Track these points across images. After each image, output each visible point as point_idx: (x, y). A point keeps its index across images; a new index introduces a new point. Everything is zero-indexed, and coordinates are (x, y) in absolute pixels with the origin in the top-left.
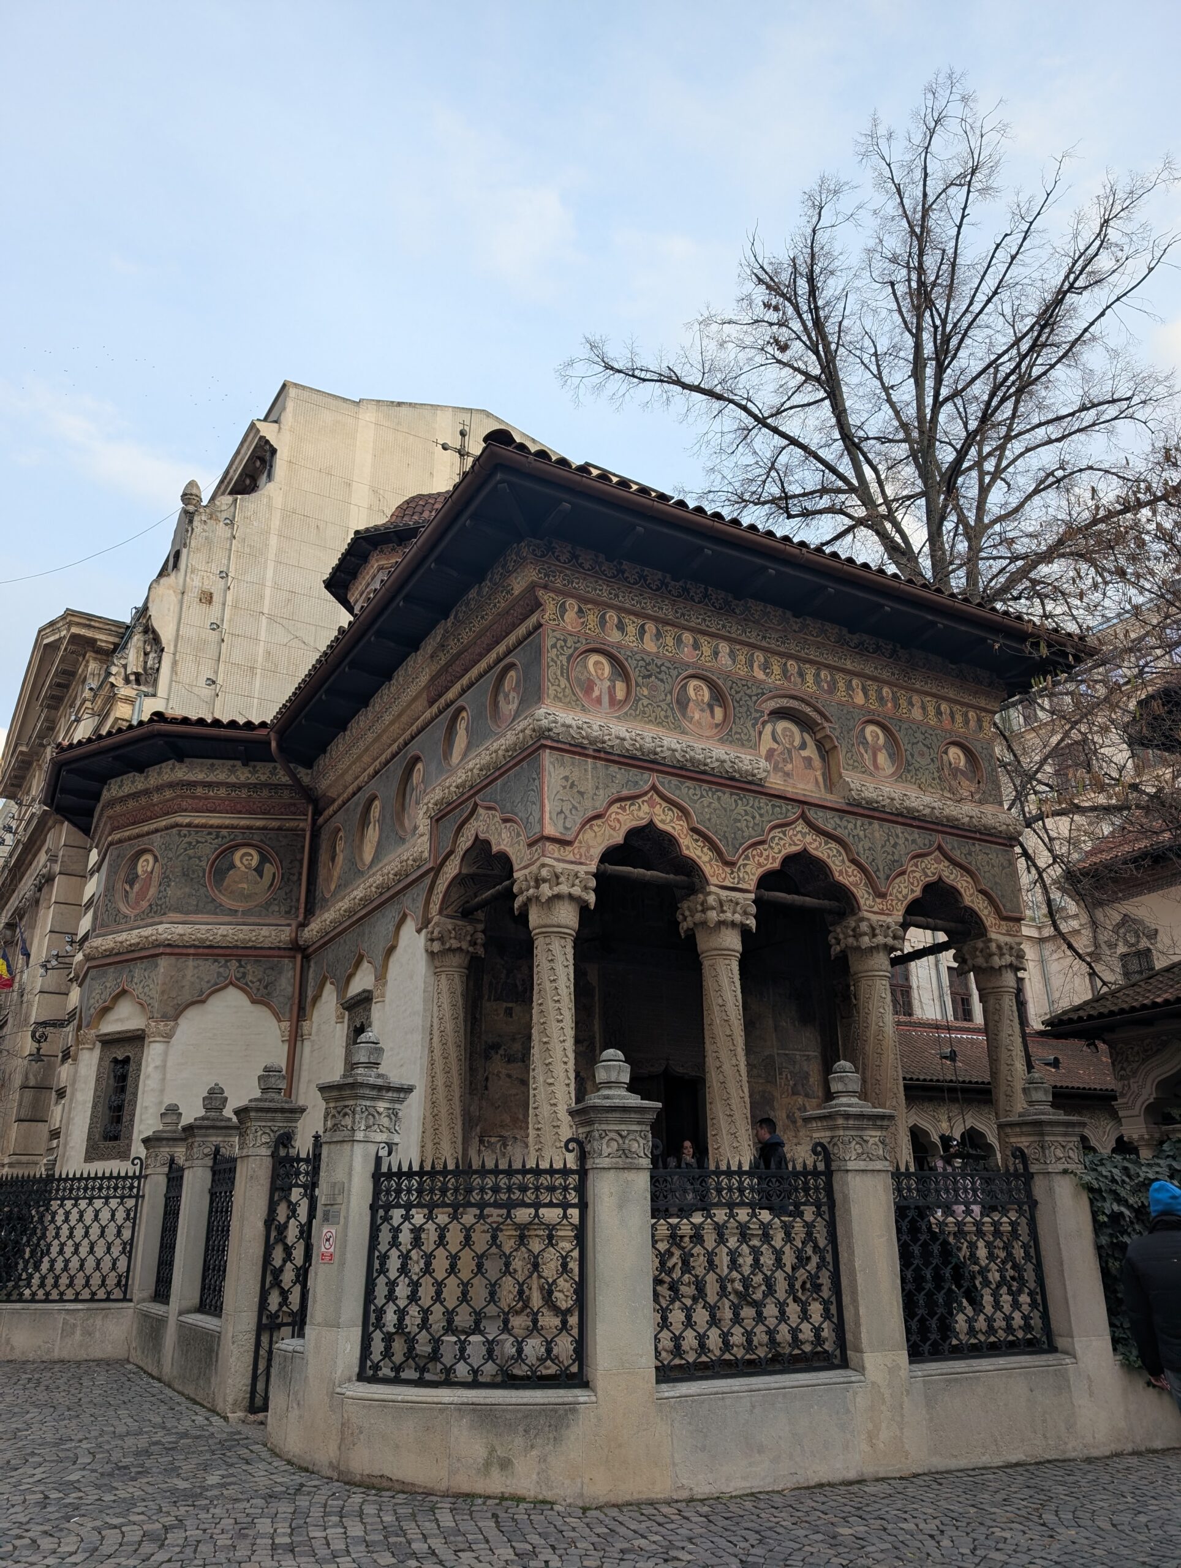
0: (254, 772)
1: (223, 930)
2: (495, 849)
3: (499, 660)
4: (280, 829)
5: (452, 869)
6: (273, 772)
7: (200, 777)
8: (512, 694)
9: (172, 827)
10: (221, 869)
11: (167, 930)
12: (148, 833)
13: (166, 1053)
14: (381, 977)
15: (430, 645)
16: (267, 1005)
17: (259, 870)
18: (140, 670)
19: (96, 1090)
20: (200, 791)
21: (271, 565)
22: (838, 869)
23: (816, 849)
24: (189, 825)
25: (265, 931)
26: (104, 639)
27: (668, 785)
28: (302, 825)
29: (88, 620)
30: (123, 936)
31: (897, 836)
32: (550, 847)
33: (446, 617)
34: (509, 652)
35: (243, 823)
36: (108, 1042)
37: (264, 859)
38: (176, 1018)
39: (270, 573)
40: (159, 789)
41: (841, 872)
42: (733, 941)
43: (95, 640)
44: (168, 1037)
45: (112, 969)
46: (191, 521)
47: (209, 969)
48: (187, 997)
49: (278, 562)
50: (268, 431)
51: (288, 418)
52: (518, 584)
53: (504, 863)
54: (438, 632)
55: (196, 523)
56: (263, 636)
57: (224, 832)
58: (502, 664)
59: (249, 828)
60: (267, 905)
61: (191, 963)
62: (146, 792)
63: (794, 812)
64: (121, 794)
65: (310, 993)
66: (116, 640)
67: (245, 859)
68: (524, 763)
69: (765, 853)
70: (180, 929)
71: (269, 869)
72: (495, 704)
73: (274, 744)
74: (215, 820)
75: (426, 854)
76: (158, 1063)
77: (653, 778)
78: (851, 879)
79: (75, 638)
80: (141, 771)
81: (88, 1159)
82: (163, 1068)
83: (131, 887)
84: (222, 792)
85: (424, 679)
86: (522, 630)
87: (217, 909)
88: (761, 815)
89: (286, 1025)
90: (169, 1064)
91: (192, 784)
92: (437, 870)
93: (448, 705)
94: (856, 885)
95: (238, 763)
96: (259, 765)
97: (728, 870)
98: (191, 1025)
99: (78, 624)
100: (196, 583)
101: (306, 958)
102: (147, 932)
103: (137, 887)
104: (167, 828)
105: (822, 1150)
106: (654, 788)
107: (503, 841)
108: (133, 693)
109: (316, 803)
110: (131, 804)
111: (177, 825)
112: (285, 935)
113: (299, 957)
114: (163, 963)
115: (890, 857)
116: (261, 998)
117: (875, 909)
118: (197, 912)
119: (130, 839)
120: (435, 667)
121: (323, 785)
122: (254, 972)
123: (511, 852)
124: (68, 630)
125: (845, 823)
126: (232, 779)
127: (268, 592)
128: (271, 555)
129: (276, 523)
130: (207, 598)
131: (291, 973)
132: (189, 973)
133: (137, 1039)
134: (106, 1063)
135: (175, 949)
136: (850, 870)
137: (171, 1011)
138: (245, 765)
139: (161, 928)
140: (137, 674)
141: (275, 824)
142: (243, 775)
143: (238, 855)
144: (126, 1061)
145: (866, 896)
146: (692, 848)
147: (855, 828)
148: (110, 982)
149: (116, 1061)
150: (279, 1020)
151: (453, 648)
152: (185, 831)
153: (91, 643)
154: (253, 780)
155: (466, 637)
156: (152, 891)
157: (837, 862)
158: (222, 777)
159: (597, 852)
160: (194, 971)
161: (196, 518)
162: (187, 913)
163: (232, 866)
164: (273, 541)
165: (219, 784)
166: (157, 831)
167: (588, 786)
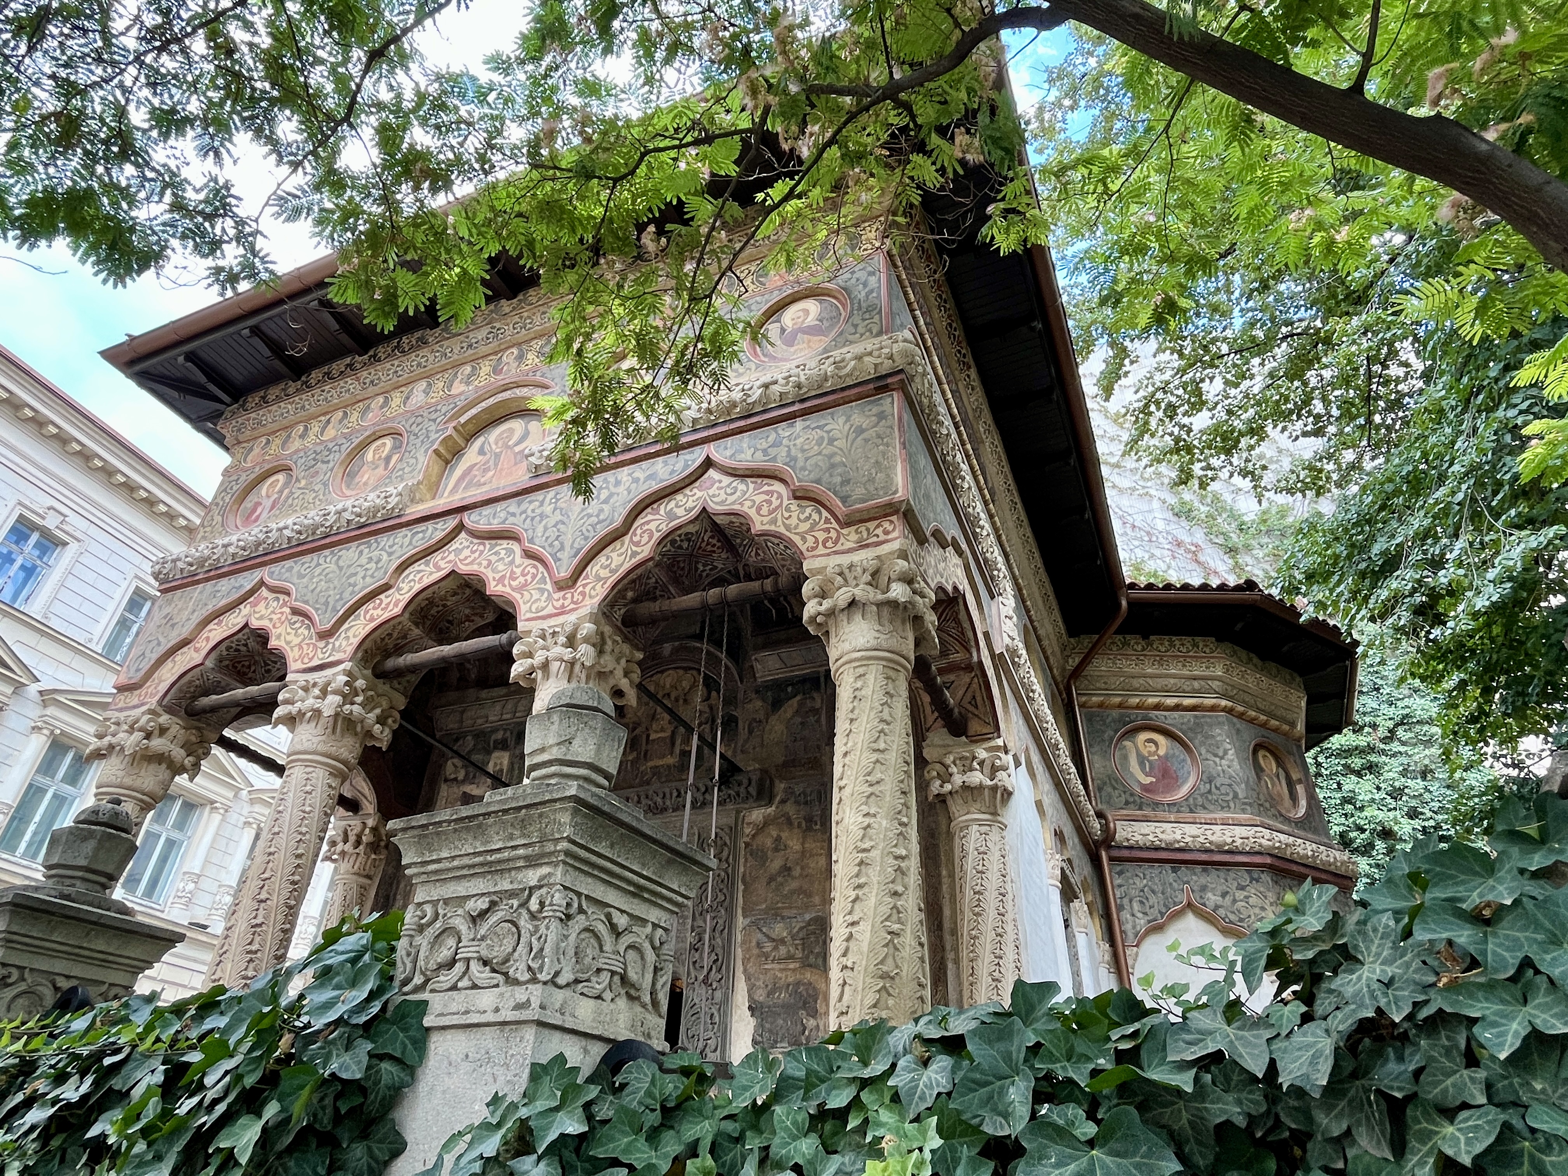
22: (497, 576)
23: (471, 563)
27: (279, 572)
31: (618, 483)
41: (501, 580)
69: (385, 601)
77: (264, 572)
78: (514, 583)
88: (390, 554)
94: (521, 589)
97: (322, 644)
106: (263, 583)
115: (594, 520)
117: (550, 610)
125: (524, 506)
136: (518, 571)
145: (536, 595)
146: (284, 635)
147: (542, 503)
157: (501, 567)
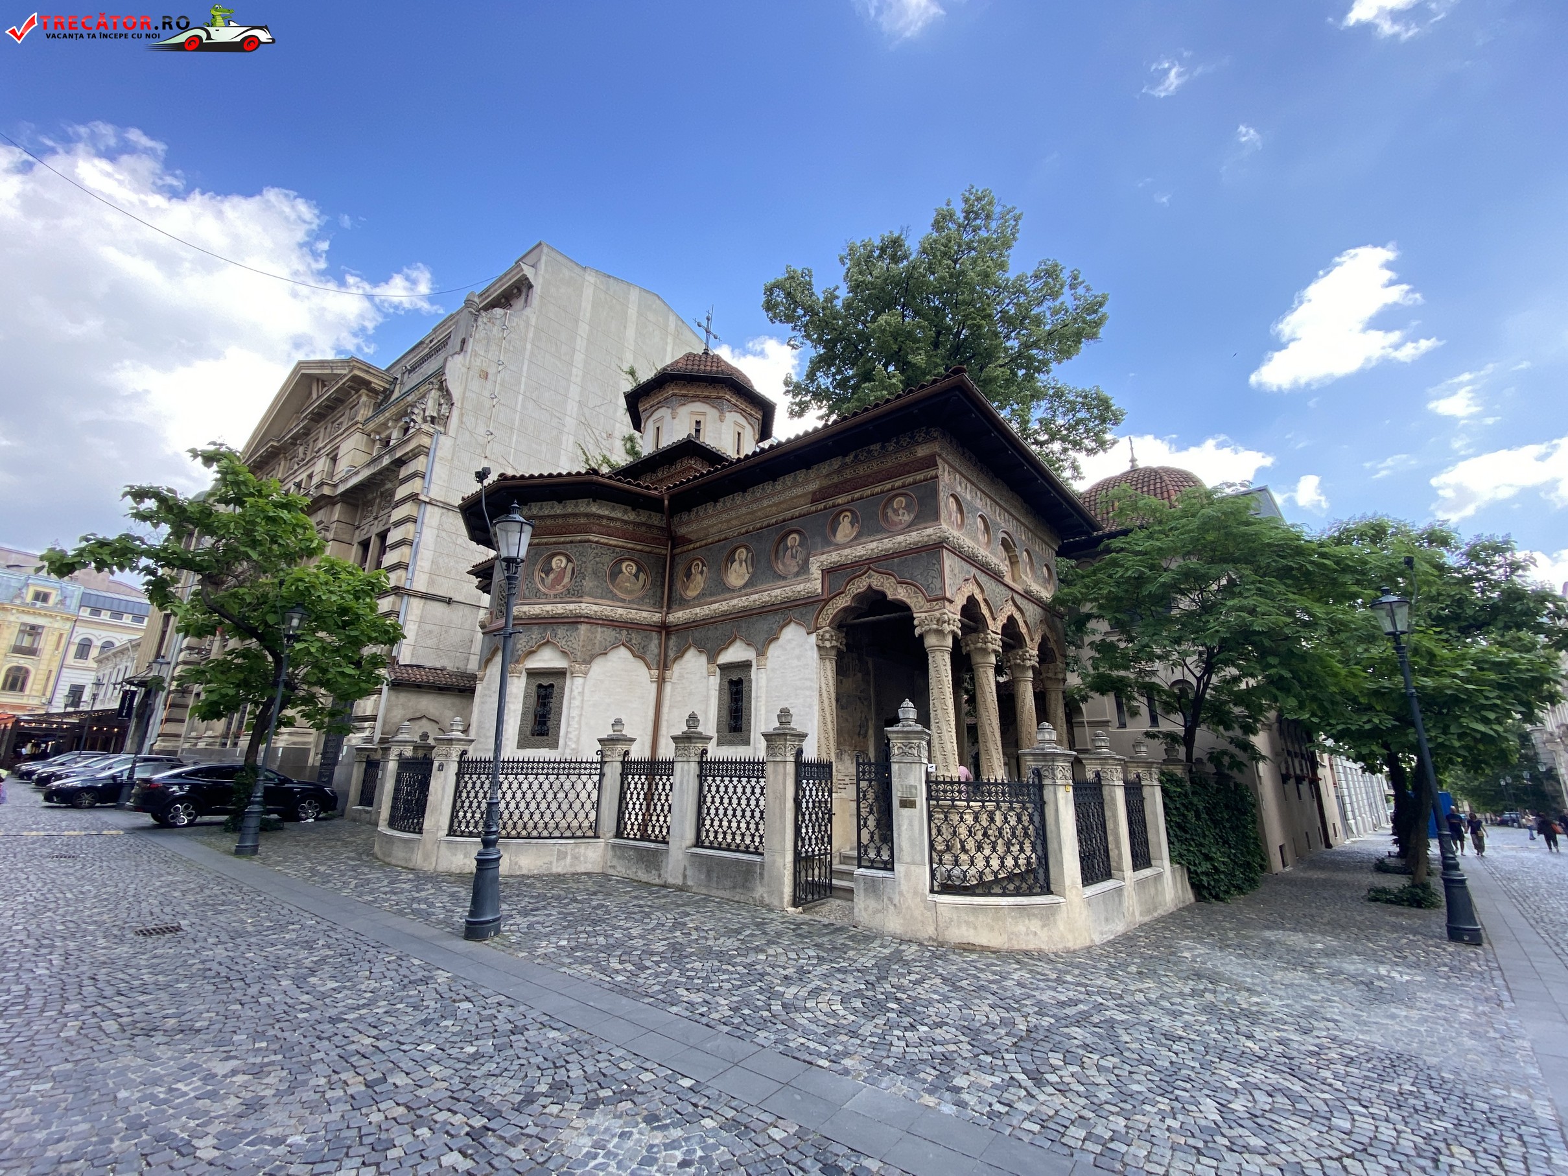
0: (638, 515)
1: (620, 611)
2: (890, 597)
3: (893, 489)
4: (650, 552)
5: (843, 602)
6: (649, 517)
7: (606, 513)
8: (901, 512)
9: (586, 542)
10: (615, 573)
11: (586, 607)
12: (563, 543)
13: (584, 685)
14: (761, 653)
15: (825, 468)
16: (643, 659)
17: (636, 576)
18: (435, 415)
19: (524, 703)
20: (605, 522)
21: (526, 362)
22: (1021, 625)
23: (1015, 614)
24: (597, 542)
25: (645, 614)
26: (378, 384)
27: (979, 574)
28: (664, 552)
29: (368, 368)
30: (549, 607)
31: (1035, 610)
32: (947, 603)
33: (845, 455)
34: (903, 486)
35: (630, 545)
36: (532, 674)
37: (639, 570)
38: (590, 663)
39: (525, 368)
40: (575, 515)
41: (1022, 627)
42: (993, 659)
43: (370, 382)
44: (586, 673)
45: (536, 627)
46: (476, 320)
47: (610, 634)
48: (597, 650)
49: (531, 362)
50: (528, 271)
51: (542, 265)
52: (922, 451)
53: (903, 607)
54: (836, 463)
55: (479, 323)
56: (519, 407)
57: (618, 550)
58: (894, 492)
59: (632, 549)
60: (643, 598)
61: (599, 629)
62: (564, 516)
63: (1010, 593)
64: (541, 514)
65: (672, 654)
66: (387, 386)
67: (629, 568)
68: (924, 554)
69: (1003, 615)
70: (595, 608)
71: (642, 576)
72: (885, 515)
73: (666, 502)
74: (613, 541)
75: (820, 591)
76: (580, 690)
77: (974, 571)
78: (1024, 631)
79: (355, 379)
80: (560, 502)
81: (521, 746)
82: (582, 693)
83: (547, 574)
84: (618, 524)
85: (812, 487)
86: (920, 476)
87: (614, 598)
88: (1002, 594)
89: (655, 672)
90: (586, 691)
91: (601, 517)
92: (827, 602)
93: (834, 506)
94: (1025, 634)
95: (629, 508)
96: (641, 511)
97: (994, 623)
98: (599, 668)
99: (360, 369)
100: (477, 363)
101: (668, 634)
102: (572, 607)
103: (552, 576)
104: (580, 542)
105: (1098, 774)
106: (974, 577)
107: (900, 593)
108: (432, 430)
109: (677, 541)
110: (549, 522)
111: (589, 541)
112: (657, 617)
113: (664, 633)
114: (583, 628)
115: (1033, 621)
116: (639, 655)
118: (602, 598)
119: (547, 544)
120: (826, 482)
121: (683, 531)
122: (636, 638)
123: (908, 601)
124: (351, 371)
125: (1022, 601)
126: (625, 518)
127: (523, 379)
128: (527, 357)
129: (531, 335)
130: (485, 376)
131: (656, 642)
132: (599, 636)
133: (561, 673)
134: (534, 688)
135: (591, 620)
136: (1024, 626)
137: (588, 659)
138: (634, 509)
139: (583, 605)
140: (433, 418)
141: (648, 549)
142: (631, 516)
143: (624, 565)
144: (552, 686)
146: (985, 611)
147: (1025, 604)
148: (536, 634)
149: (540, 686)
150: (649, 668)
151: (848, 474)
152: (594, 545)
153: (367, 384)
154: (637, 520)
155: (862, 470)
156: (566, 580)
157: (1020, 622)
158: (619, 515)
159: (959, 608)
160: (602, 635)
161: (480, 319)
162: (596, 598)
163: (621, 571)
164: (529, 346)
165: (617, 520)
166: (572, 542)
167: (956, 571)
